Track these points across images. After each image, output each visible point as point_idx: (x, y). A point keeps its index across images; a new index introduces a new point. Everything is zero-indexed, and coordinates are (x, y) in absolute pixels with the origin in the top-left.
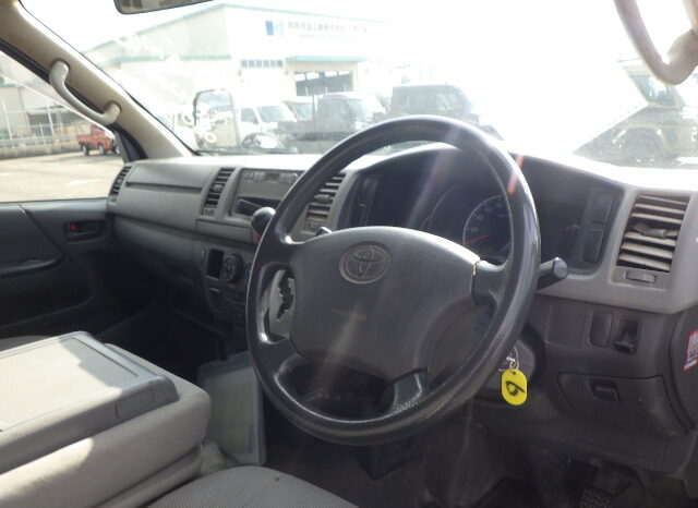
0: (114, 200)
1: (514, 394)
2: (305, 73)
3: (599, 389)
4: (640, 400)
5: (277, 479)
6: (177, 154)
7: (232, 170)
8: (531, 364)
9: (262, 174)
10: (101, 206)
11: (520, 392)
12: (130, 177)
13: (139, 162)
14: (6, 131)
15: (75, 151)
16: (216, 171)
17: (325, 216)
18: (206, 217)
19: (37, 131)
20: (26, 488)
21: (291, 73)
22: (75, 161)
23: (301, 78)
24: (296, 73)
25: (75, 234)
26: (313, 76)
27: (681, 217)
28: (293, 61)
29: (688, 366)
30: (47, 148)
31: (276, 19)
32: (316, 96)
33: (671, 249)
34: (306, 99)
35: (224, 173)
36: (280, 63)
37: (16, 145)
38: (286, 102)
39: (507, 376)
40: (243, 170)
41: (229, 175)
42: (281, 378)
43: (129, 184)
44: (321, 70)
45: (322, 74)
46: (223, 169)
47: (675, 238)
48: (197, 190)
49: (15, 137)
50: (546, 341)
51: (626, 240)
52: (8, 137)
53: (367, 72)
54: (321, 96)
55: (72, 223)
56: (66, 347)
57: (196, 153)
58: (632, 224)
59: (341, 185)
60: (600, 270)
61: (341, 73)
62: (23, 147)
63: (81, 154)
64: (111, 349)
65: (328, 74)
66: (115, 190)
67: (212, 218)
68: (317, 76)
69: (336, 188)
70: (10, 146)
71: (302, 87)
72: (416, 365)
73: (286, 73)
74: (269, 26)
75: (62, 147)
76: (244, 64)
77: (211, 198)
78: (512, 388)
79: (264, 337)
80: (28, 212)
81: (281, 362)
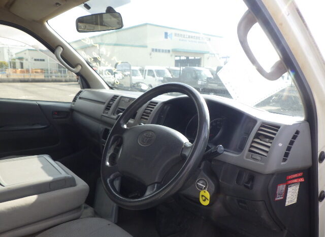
0: (73, 104)
1: (204, 200)
2: (180, 57)
3: (240, 204)
4: (256, 211)
5: (109, 225)
6: (103, 88)
7: (118, 96)
8: (213, 189)
9: (128, 99)
10: (68, 106)
11: (207, 200)
12: (82, 95)
13: (86, 89)
14: (48, 70)
15: (75, 81)
16: (112, 96)
17: (147, 119)
18: (104, 115)
19: (60, 72)
20: (8, 209)
21: (173, 57)
22: (74, 86)
23: (178, 58)
24: (176, 56)
25: (56, 116)
26: (183, 58)
27: (275, 134)
28: (175, 51)
29: (277, 199)
30: (63, 79)
31: (169, 32)
32: (182, 68)
33: (268, 147)
34: (178, 69)
35: (115, 97)
36: (169, 51)
37: (51, 77)
38: (168, 69)
39: (202, 193)
40: (122, 97)
41: (116, 98)
42: (109, 181)
43: (80, 98)
44: (187, 55)
45: (188, 58)
46: (115, 96)
47: (271, 143)
48: (103, 103)
49: (51, 73)
50: (220, 181)
51: (253, 142)
52: (48, 73)
53: (208, 58)
54: (184, 68)
55: (57, 112)
56: (39, 160)
57: (111, 88)
58: (258, 136)
59: (155, 107)
60: (242, 153)
61: (196, 58)
62: (54, 77)
63: (77, 83)
64: (57, 163)
65: (190, 58)
66: (75, 100)
67: (107, 115)
68: (185, 58)
69: (153, 108)
70: (48, 77)
71: (178, 63)
72: (156, 181)
73: (171, 56)
74: (166, 34)
75: (70, 79)
76: (153, 50)
77: (108, 107)
78: (204, 198)
79: (108, 163)
80: (39, 105)
81: (111, 174)
